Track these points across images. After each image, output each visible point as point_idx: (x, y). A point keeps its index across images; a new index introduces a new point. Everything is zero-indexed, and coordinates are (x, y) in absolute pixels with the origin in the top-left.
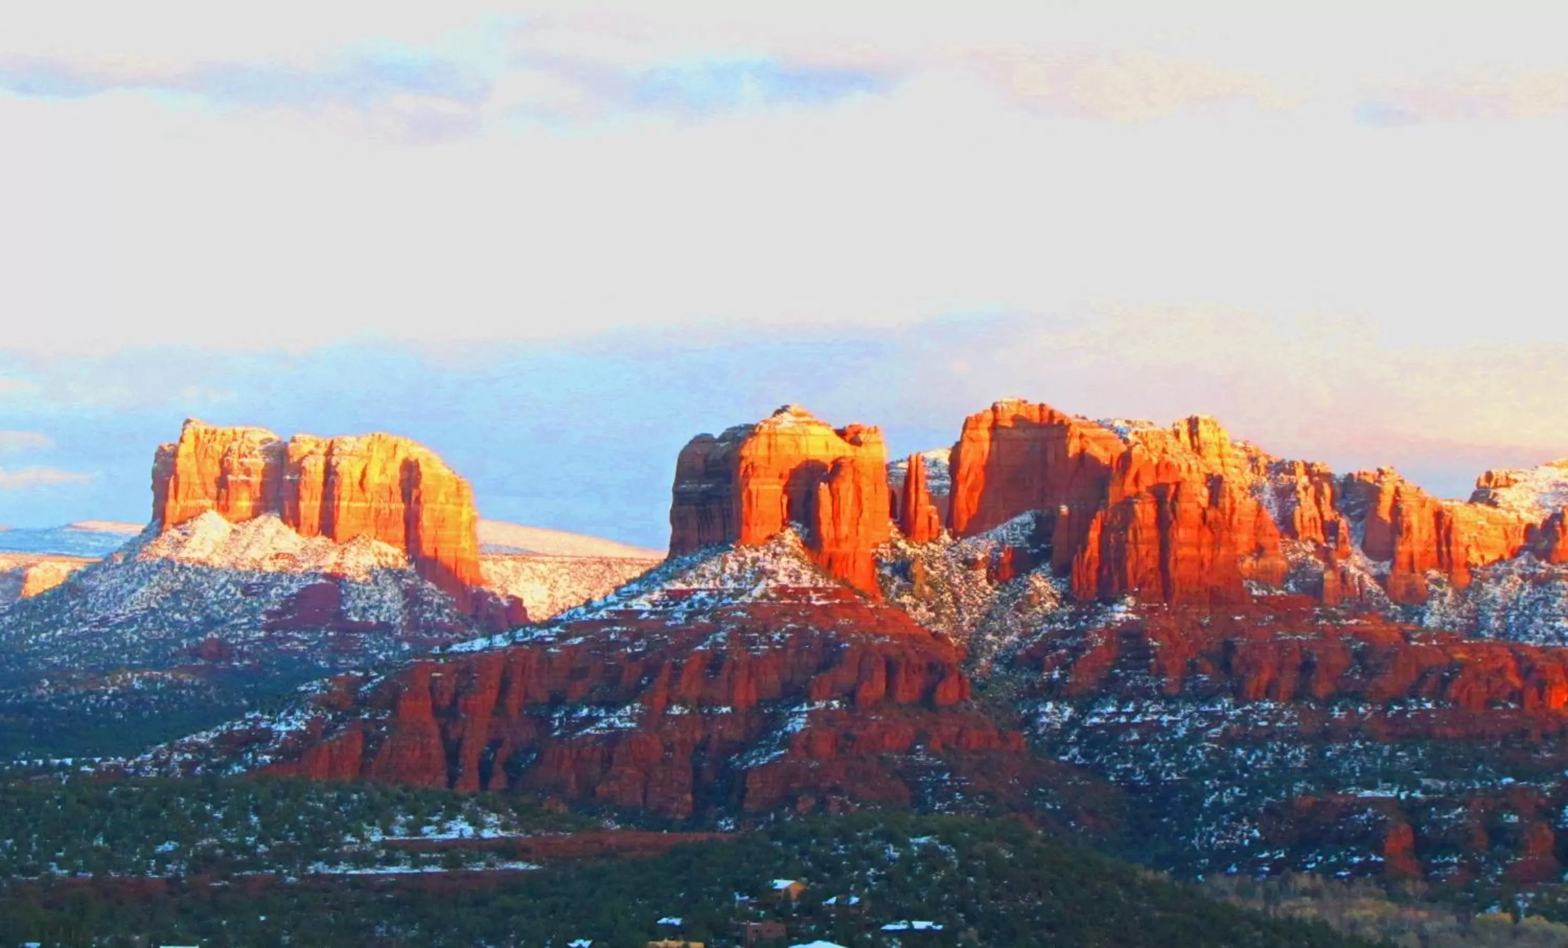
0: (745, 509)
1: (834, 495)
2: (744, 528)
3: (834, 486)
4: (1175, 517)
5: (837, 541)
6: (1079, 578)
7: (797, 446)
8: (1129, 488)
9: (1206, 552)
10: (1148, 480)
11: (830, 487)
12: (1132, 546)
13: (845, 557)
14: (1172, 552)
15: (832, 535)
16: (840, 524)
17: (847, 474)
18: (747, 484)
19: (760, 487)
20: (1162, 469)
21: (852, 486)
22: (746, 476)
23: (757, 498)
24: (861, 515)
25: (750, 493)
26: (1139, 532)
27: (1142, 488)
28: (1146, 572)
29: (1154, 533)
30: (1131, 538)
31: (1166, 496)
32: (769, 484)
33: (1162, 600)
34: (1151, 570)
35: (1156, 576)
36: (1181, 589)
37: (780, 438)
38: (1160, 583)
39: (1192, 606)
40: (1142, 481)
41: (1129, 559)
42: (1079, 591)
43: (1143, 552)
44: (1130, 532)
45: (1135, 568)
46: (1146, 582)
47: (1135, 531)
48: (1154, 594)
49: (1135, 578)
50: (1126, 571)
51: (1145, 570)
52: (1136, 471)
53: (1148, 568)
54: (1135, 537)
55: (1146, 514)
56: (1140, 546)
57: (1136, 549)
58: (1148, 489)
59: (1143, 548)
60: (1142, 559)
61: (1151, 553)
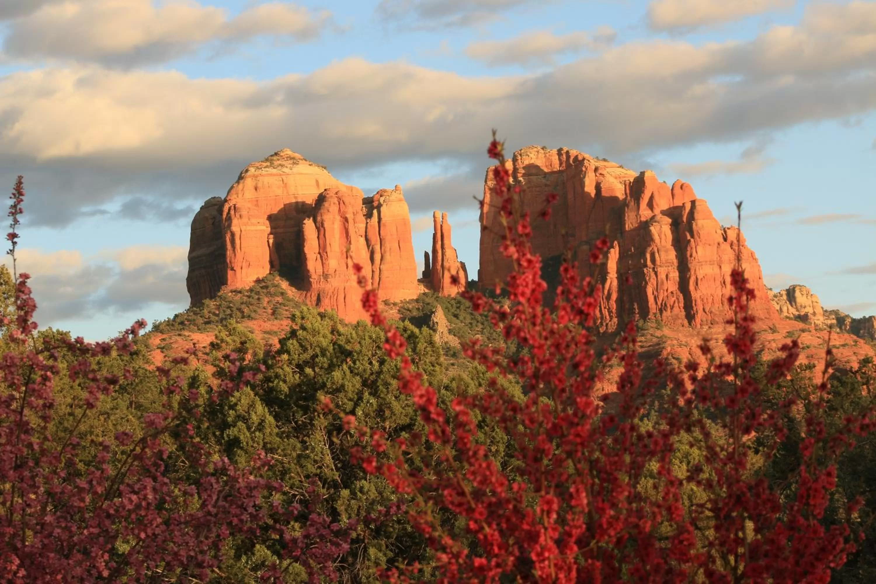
0: (229, 253)
1: (320, 228)
2: (230, 273)
3: (319, 218)
4: (692, 236)
5: (326, 276)
6: (601, 311)
7: (285, 185)
8: (645, 213)
9: (727, 269)
10: (664, 204)
11: (315, 221)
12: (651, 271)
13: (336, 292)
14: (692, 272)
15: (320, 270)
17: (331, 204)
18: (230, 226)
19: (243, 228)
20: (677, 190)
21: (338, 218)
22: (229, 219)
23: (240, 239)
24: (349, 247)
25: (233, 235)
26: (657, 255)
27: (657, 211)
28: (667, 296)
29: (672, 255)
30: (649, 263)
31: (682, 216)
32: (253, 224)
33: (686, 322)
34: (672, 293)
35: (678, 299)
36: (704, 310)
37: (266, 180)
38: (682, 305)
39: (716, 326)
40: (657, 205)
41: (650, 284)
42: (601, 323)
43: (662, 276)
44: (648, 256)
45: (655, 293)
46: (668, 305)
47: (653, 255)
48: (677, 317)
49: (656, 303)
50: (647, 296)
51: (666, 294)
52: (650, 195)
53: (669, 291)
54: (653, 261)
55: (663, 236)
56: (659, 270)
57: (656, 273)
58: (663, 213)
59: (662, 272)
60: (662, 283)
61: (671, 275)
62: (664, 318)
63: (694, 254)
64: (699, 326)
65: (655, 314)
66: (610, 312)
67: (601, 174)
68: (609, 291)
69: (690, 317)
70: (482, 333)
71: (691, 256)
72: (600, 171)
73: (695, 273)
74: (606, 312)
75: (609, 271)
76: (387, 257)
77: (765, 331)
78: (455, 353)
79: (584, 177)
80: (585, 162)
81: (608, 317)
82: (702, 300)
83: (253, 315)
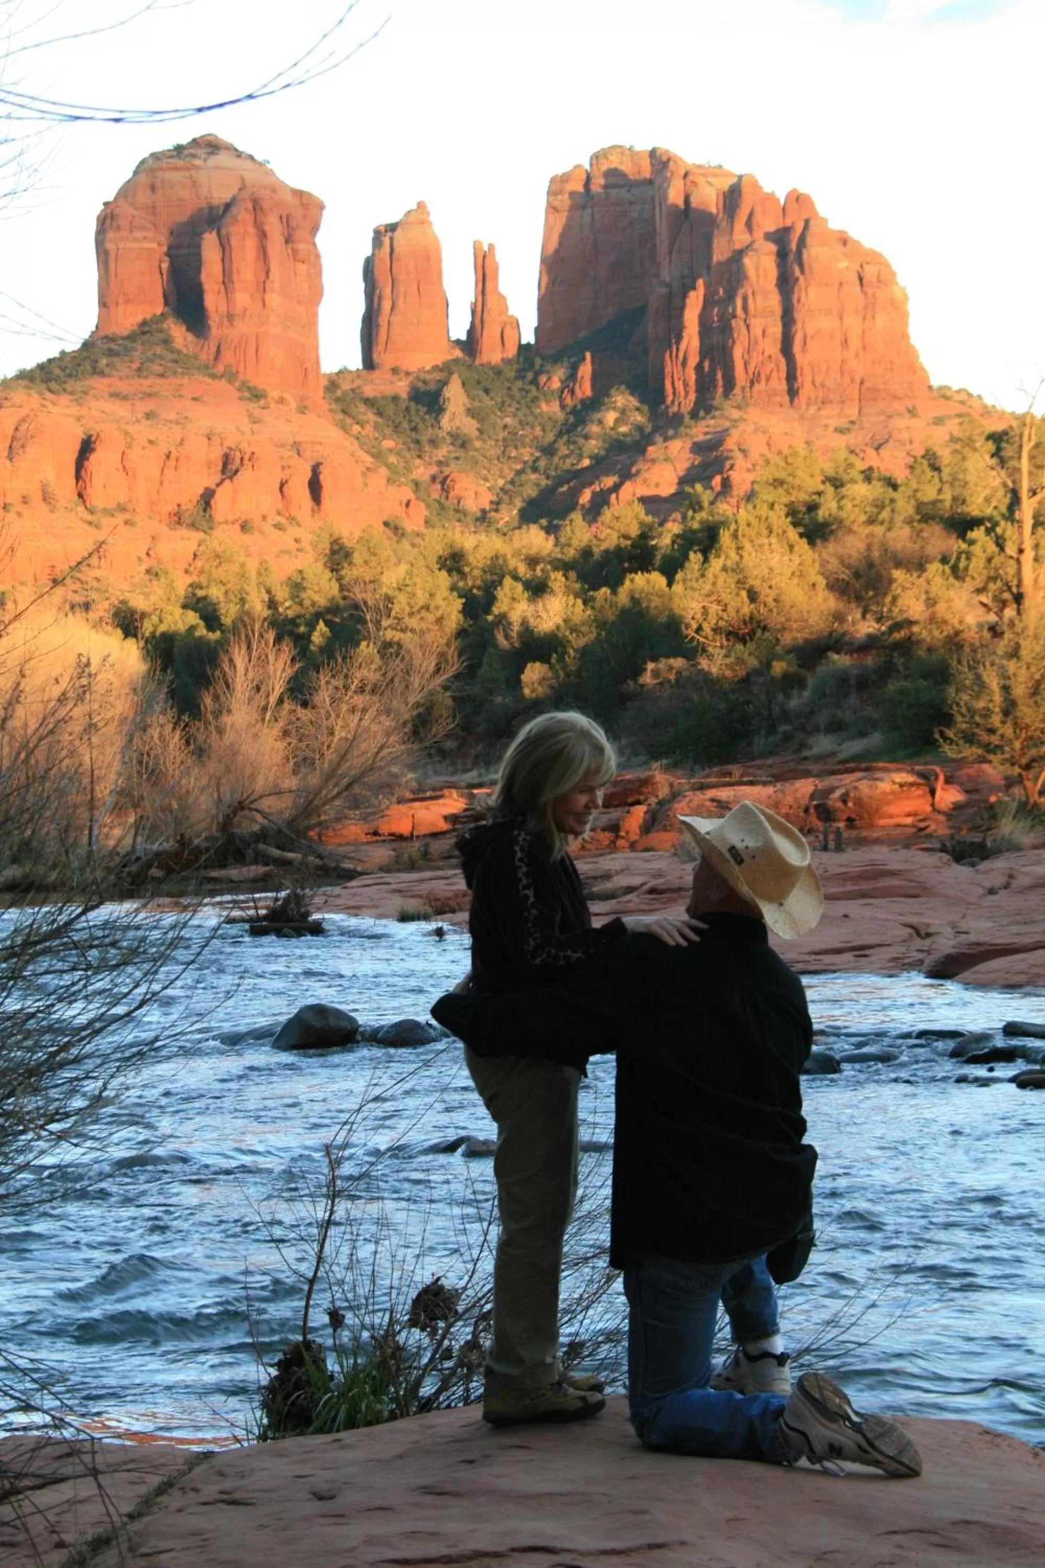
0: (101, 281)
3: (224, 231)
4: (802, 272)
6: (673, 383)
7: (194, 184)
8: (741, 237)
9: (852, 321)
10: (769, 224)
11: (219, 235)
12: (742, 323)
13: (243, 343)
14: (799, 325)
15: (223, 308)
16: (233, 291)
17: (243, 214)
18: (102, 242)
19: (122, 245)
20: (790, 207)
21: (252, 230)
22: (103, 229)
23: (116, 260)
24: (267, 276)
26: (750, 300)
27: (759, 234)
28: (763, 362)
29: (774, 300)
30: (739, 311)
31: (789, 241)
32: (136, 240)
33: (787, 398)
34: (770, 357)
35: (777, 366)
36: (813, 382)
37: (169, 176)
38: (783, 374)
39: (829, 406)
40: (758, 225)
41: (738, 343)
42: (673, 402)
43: (757, 331)
44: (739, 302)
45: (746, 356)
46: (763, 376)
47: (745, 299)
48: (774, 393)
49: (747, 372)
50: (733, 362)
51: (761, 358)
52: (749, 210)
53: (766, 354)
54: (745, 308)
55: (761, 271)
56: (752, 322)
57: (748, 327)
58: (768, 237)
59: (757, 325)
60: (756, 343)
61: (770, 331)
62: (755, 394)
63: (803, 300)
64: (804, 407)
65: (743, 388)
66: (686, 385)
67: (692, 182)
68: (685, 353)
69: (793, 393)
70: (515, 416)
71: (799, 301)
72: (690, 178)
73: (803, 327)
74: (680, 386)
75: (686, 323)
76: (400, 304)
77: (899, 414)
78: (464, 442)
79: (668, 187)
80: (671, 163)
81: (683, 393)
82: (812, 368)
83: (107, 370)
